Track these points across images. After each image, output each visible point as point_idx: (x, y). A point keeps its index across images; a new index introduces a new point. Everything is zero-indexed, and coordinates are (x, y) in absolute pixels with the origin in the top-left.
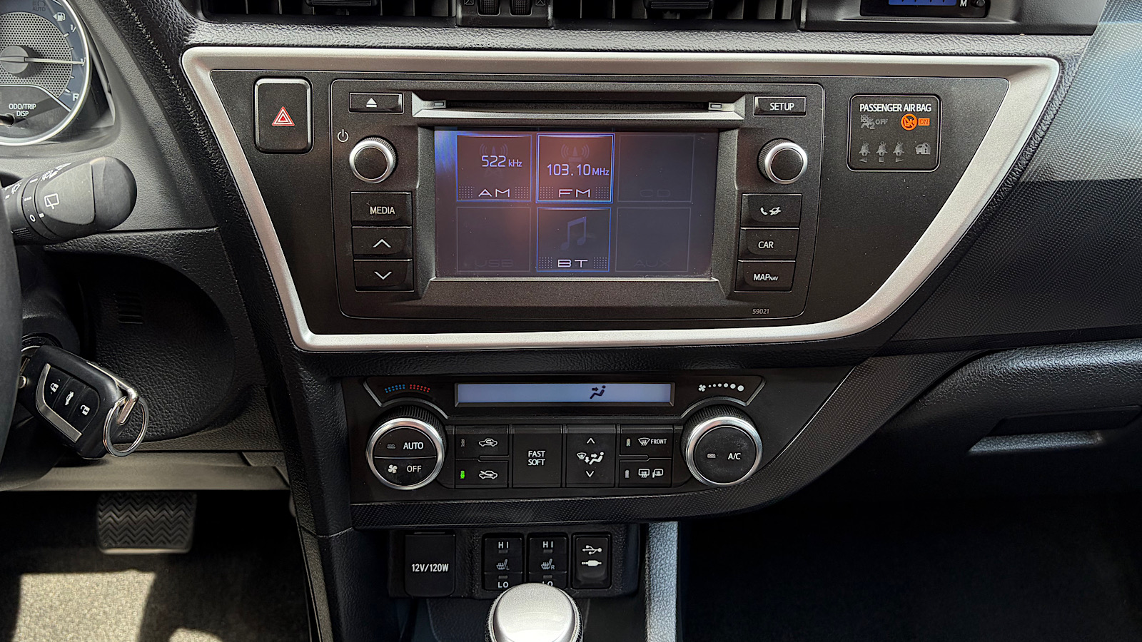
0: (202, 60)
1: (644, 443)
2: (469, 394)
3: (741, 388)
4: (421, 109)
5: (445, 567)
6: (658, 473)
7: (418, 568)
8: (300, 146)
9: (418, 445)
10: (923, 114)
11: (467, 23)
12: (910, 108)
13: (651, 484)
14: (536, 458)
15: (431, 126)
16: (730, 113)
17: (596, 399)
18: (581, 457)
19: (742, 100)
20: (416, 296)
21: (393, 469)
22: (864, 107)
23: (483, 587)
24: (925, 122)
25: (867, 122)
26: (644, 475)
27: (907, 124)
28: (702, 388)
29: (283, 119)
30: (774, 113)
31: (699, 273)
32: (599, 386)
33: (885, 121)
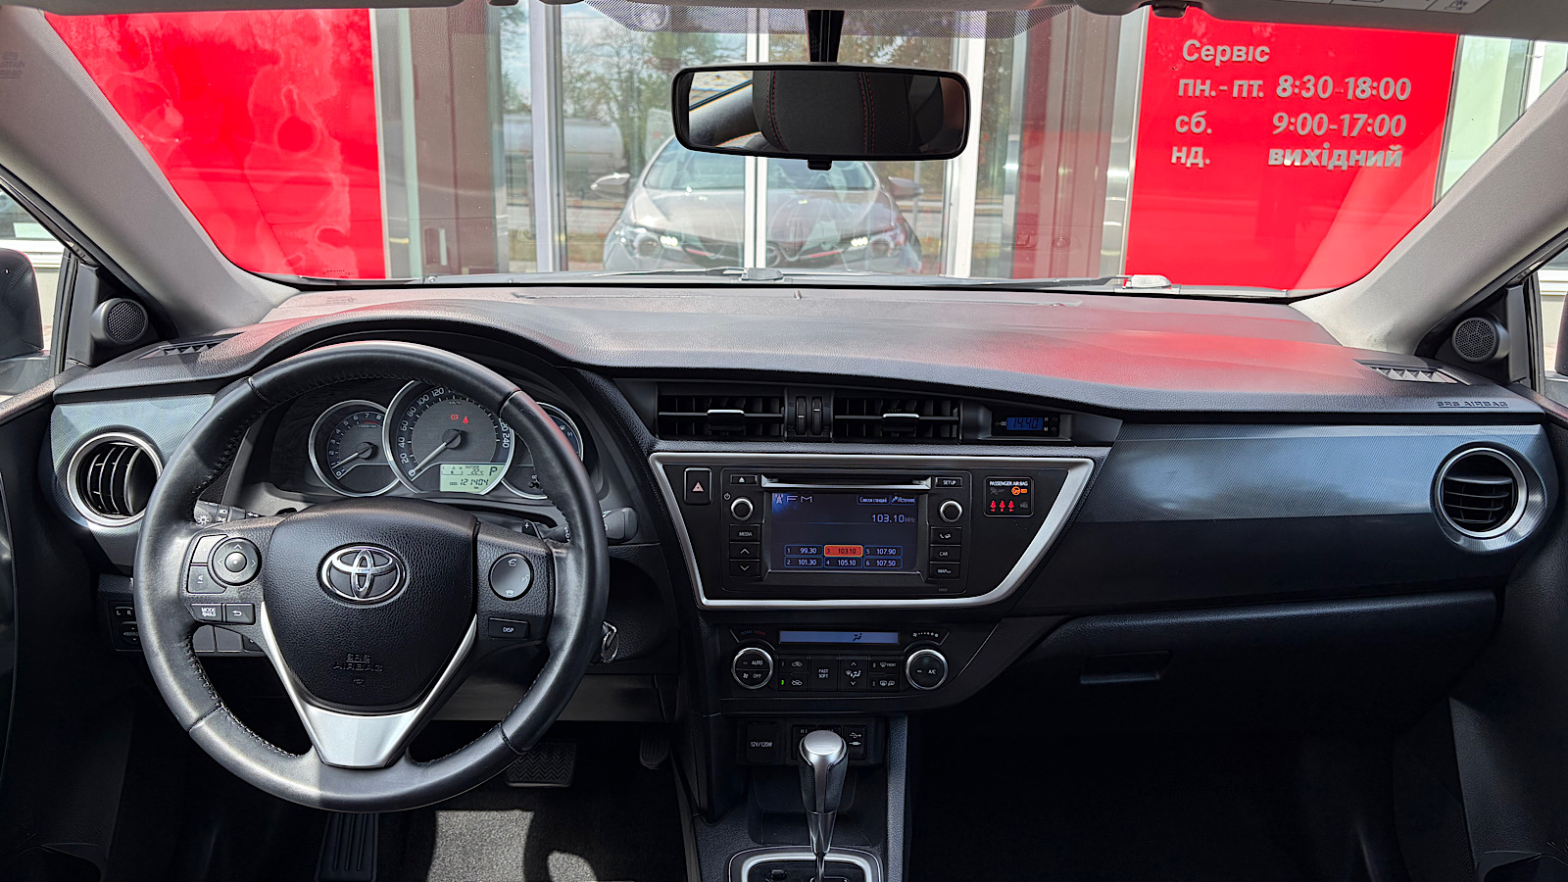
0: (659, 459)
1: (883, 666)
2: (787, 637)
3: (937, 635)
4: (766, 483)
5: (770, 744)
6: (892, 683)
7: (754, 744)
8: (705, 502)
9: (760, 663)
10: (1023, 487)
11: (789, 440)
12: (1017, 483)
13: (887, 689)
14: (823, 674)
15: (771, 490)
16: (925, 485)
17: (857, 641)
18: (848, 673)
19: (930, 479)
20: (761, 580)
21: (746, 676)
22: (991, 483)
23: (792, 758)
24: (1024, 491)
25: (994, 491)
26: (884, 684)
27: (1015, 492)
28: (915, 635)
29: (698, 488)
30: (946, 486)
31: (911, 570)
32: (858, 634)
33: (1003, 490)
